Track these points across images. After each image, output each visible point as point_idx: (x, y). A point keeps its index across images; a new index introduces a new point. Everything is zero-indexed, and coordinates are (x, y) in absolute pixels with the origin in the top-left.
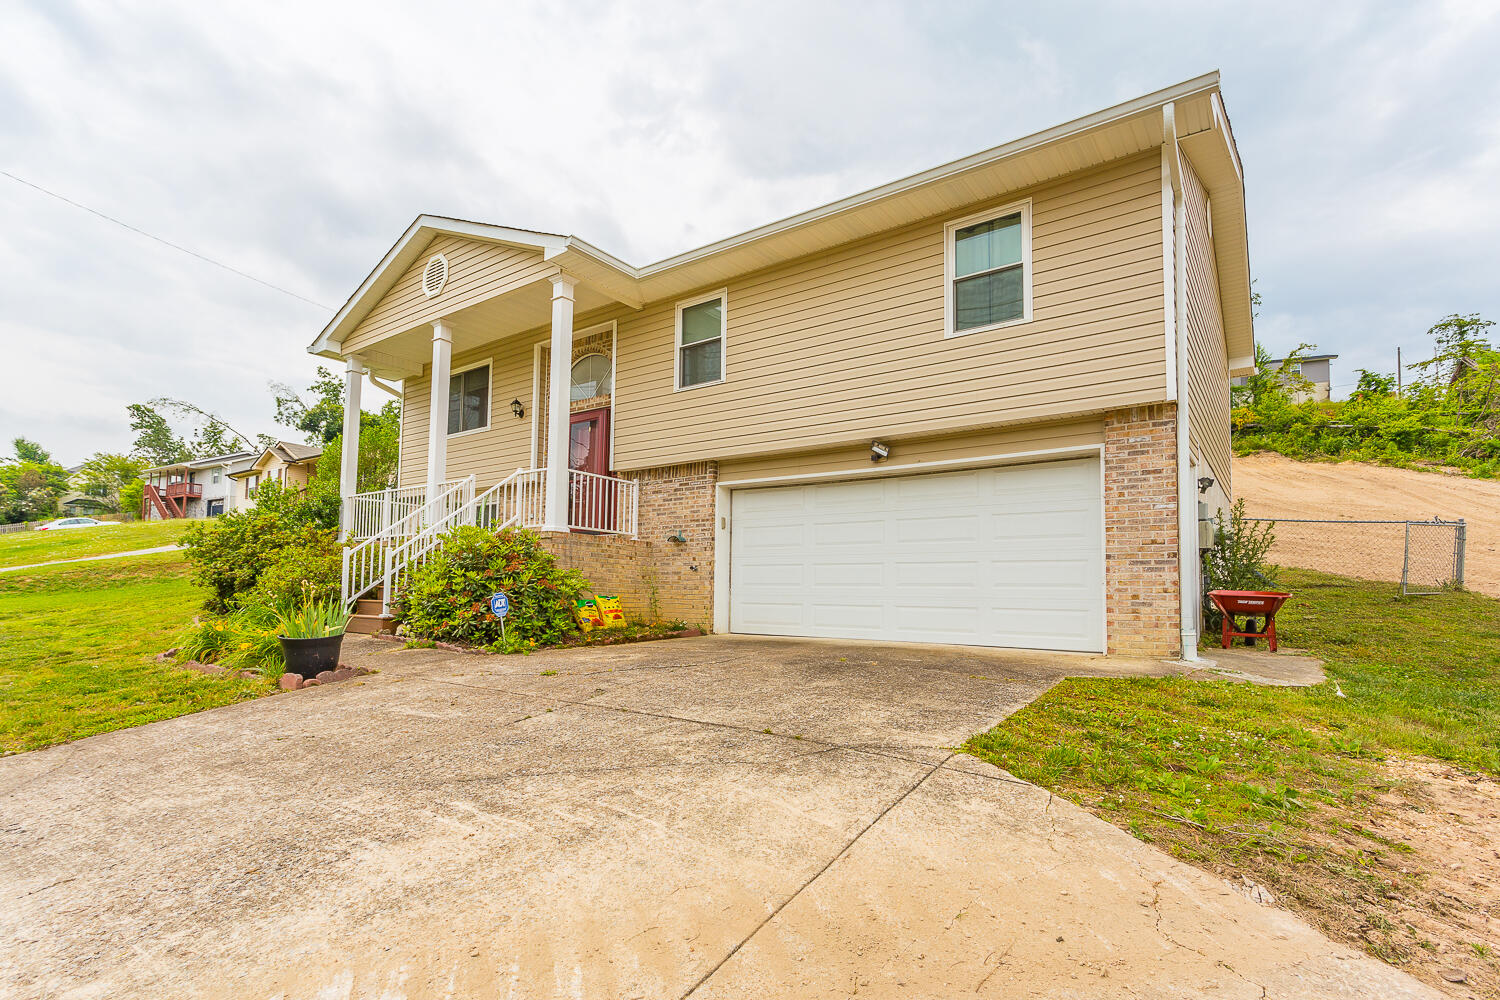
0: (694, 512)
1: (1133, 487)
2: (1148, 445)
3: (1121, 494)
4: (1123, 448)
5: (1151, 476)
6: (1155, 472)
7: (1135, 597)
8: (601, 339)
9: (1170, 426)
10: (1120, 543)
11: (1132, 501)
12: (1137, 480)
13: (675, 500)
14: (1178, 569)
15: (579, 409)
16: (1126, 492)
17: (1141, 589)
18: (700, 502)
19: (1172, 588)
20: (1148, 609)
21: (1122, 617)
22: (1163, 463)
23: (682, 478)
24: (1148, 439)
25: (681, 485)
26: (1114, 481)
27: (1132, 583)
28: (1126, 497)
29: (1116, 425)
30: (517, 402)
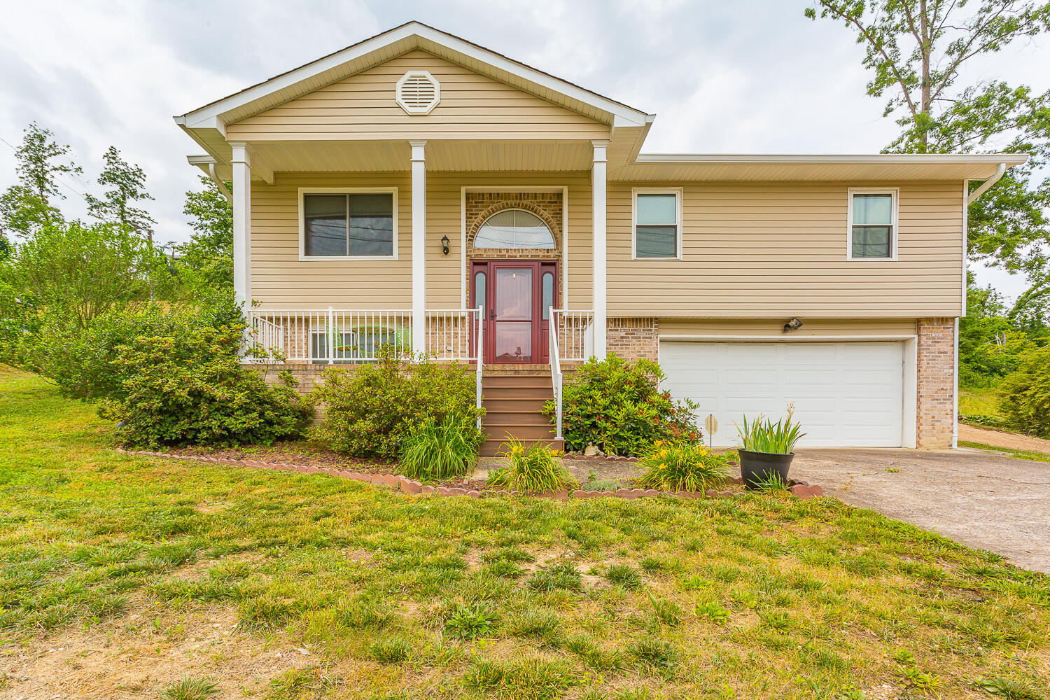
0: (641, 356)
1: (934, 360)
2: (941, 339)
3: (928, 363)
4: (930, 339)
5: (942, 355)
6: (944, 353)
7: (933, 417)
8: (536, 198)
9: (951, 330)
10: (927, 389)
11: (933, 367)
12: (936, 356)
13: (621, 345)
14: (952, 403)
15: (509, 256)
16: (930, 362)
17: (936, 413)
18: (647, 348)
19: (950, 413)
20: (939, 424)
21: (927, 428)
22: (948, 349)
23: (628, 328)
24: (941, 335)
25: (626, 334)
26: (925, 356)
27: (932, 410)
28: (931, 365)
29: (926, 326)
30: (445, 238)
